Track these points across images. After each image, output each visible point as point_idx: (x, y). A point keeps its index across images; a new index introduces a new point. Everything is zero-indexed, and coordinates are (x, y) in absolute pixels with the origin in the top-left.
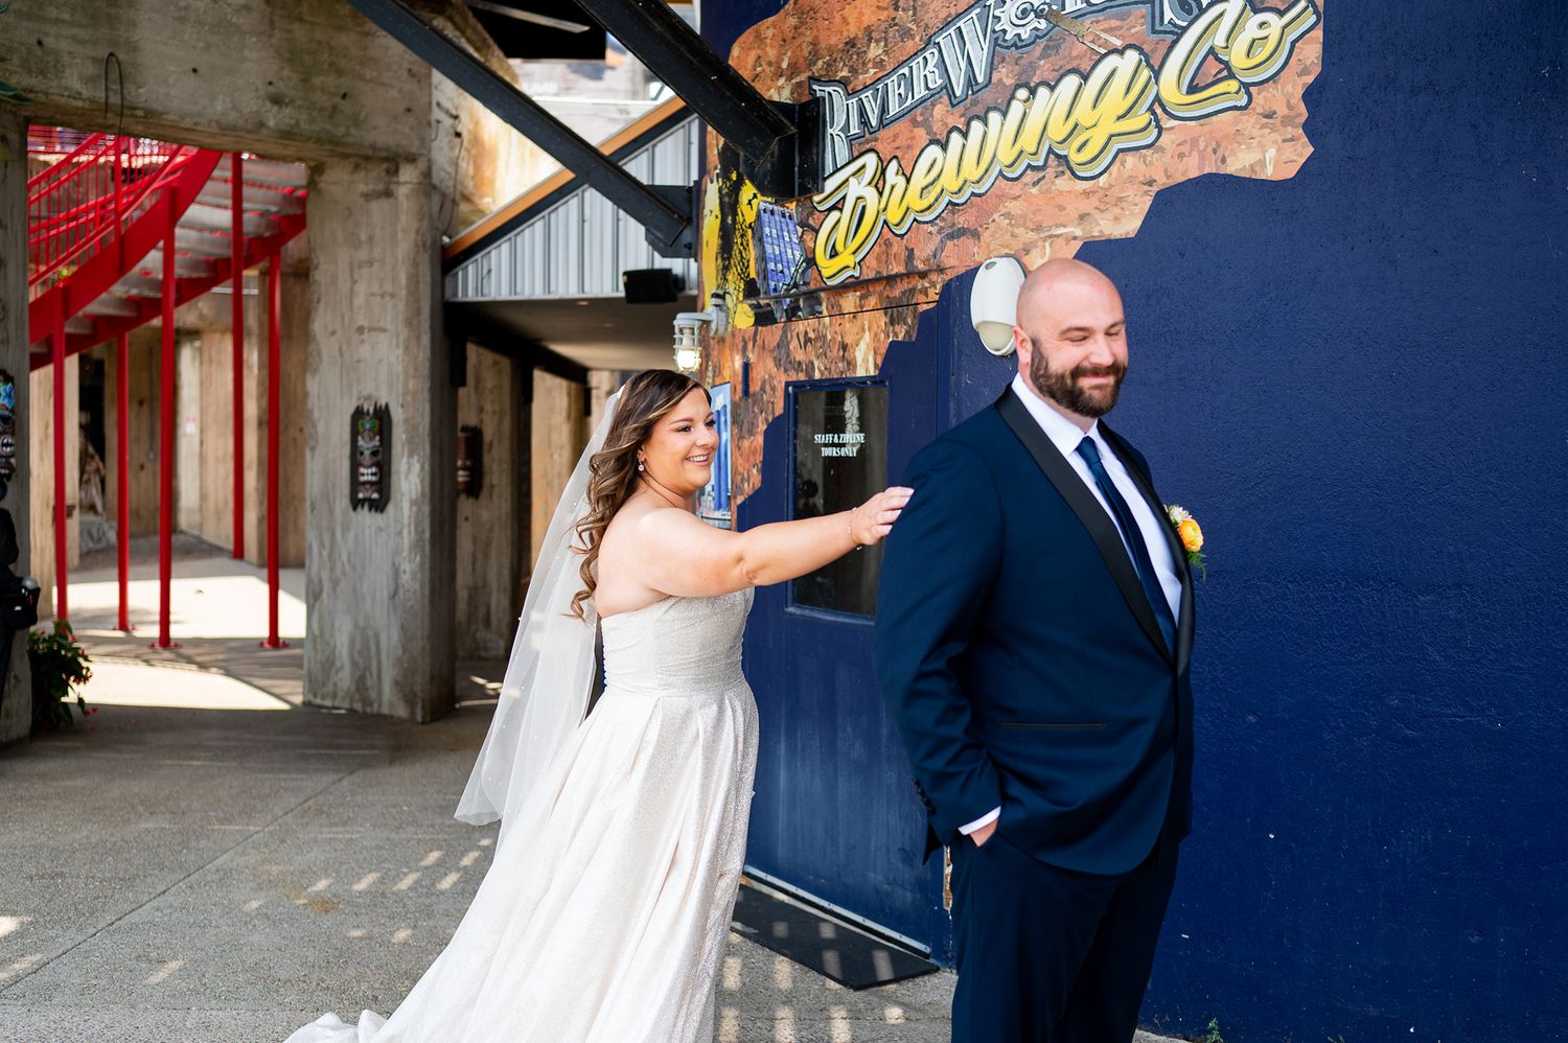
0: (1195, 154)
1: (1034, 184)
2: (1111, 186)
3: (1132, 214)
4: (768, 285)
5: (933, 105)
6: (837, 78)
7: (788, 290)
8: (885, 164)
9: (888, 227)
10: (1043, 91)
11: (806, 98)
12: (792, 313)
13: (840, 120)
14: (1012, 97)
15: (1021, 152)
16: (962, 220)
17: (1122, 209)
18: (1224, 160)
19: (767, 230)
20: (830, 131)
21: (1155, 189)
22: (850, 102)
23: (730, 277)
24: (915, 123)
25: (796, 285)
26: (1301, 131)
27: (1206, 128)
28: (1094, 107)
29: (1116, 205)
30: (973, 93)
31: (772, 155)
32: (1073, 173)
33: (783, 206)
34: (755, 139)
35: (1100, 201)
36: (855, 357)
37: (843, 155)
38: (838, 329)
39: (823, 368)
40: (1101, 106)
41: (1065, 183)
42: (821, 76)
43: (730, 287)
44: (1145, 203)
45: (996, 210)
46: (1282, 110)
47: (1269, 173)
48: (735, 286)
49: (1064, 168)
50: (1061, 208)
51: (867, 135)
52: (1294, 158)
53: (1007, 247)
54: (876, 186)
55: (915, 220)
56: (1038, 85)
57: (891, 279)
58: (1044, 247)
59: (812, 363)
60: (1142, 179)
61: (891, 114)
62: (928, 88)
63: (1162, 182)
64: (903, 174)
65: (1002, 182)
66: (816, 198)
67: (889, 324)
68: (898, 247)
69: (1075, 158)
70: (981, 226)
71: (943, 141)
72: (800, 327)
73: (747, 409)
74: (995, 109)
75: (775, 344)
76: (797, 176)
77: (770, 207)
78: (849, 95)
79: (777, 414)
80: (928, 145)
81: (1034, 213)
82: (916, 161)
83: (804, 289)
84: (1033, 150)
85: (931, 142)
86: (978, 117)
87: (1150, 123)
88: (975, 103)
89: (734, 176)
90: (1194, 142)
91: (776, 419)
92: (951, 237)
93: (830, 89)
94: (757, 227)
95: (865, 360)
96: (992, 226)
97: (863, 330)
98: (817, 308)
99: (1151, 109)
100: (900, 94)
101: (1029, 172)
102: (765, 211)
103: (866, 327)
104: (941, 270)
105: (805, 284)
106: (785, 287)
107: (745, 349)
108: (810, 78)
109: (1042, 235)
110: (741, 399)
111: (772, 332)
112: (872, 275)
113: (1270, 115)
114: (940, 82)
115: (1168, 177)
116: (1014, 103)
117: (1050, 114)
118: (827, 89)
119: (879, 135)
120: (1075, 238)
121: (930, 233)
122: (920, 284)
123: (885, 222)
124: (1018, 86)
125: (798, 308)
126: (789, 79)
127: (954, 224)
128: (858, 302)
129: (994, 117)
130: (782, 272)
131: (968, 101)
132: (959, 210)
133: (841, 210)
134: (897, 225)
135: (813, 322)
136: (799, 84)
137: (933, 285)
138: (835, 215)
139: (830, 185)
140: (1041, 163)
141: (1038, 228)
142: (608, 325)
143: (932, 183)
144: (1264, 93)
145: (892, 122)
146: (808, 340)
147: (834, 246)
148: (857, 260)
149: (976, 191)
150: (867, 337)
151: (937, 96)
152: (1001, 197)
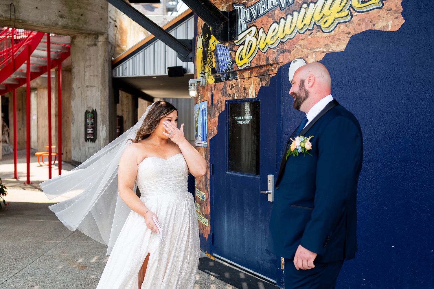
0: (364, 24)
1: (309, 35)
2: (335, 35)
3: (343, 44)
4: (219, 69)
5: (275, 10)
6: (242, 3)
7: (226, 71)
8: (259, 30)
9: (260, 50)
10: (312, 5)
11: (231, 10)
12: (227, 78)
13: (243, 16)
14: (302, 7)
15: (305, 24)
16: (285, 47)
17: (339, 42)
18: (374, 25)
19: (219, 52)
20: (240, 20)
21: (351, 35)
22: (246, 10)
23: (206, 67)
24: (268, 16)
25: (229, 69)
26: (400, 15)
27: (368, 15)
28: (329, 9)
29: (337, 41)
30: (288, 6)
31: (221, 28)
32: (322, 31)
33: (224, 44)
34: (216, 23)
35: (332, 40)
36: (249, 92)
37: (244, 27)
38: (243, 83)
39: (238, 96)
40: (332, 9)
41: (320, 34)
42: (237, 2)
43: (206, 71)
44: (347, 40)
45: (296, 43)
46: (394, 8)
47: (390, 29)
48: (208, 70)
49: (319, 29)
50: (319, 42)
51: (252, 21)
52: (398, 24)
53: (300, 55)
54: (256, 37)
55: (269, 47)
56: (310, 3)
57: (261, 67)
58: (313, 55)
59: (234, 94)
60: (346, 32)
61: (260, 14)
62: (273, 5)
63: (353, 33)
64: (265, 33)
65: (298, 35)
66: (235, 42)
67: (260, 81)
68: (263, 56)
69: (323, 26)
70: (291, 49)
71: (278, 22)
72: (230, 83)
73: (212, 109)
74: (296, 11)
75: (222, 88)
76: (229, 35)
77: (220, 45)
78: (246, 8)
79: (222, 111)
80: (273, 23)
81: (309, 44)
82: (269, 29)
83: (231, 70)
84: (309, 24)
85: (274, 22)
86: (290, 14)
87: (348, 14)
88: (289, 9)
89: (207, 36)
90: (364, 19)
91: (222, 112)
92: (281, 52)
93: (240, 7)
94: (215, 51)
95: (252, 93)
96: (295, 49)
97: (251, 83)
98: (236, 76)
99: (349, 9)
100: (263, 7)
101: (307, 31)
102: (218, 46)
103: (252, 82)
104: (278, 63)
105: (232, 69)
106: (225, 70)
107: (212, 90)
108: (233, 3)
109: (312, 51)
110: (210, 106)
111: (221, 85)
112: (254, 65)
113: (390, 10)
114: (277, 3)
115: (355, 31)
116: (302, 9)
117: (314, 12)
118: (239, 7)
119: (256, 20)
120: (323, 52)
121: (274, 51)
122: (271, 68)
123: (259, 48)
124: (303, 3)
125: (229, 77)
126: (226, 4)
127: (282, 49)
128: (249, 74)
129: (295, 14)
130: (224, 65)
131: (287, 9)
132: (284, 44)
133: (244, 45)
134: (263, 49)
135: (234, 81)
136: (229, 5)
137: (275, 68)
138: (242, 47)
139: (240, 37)
140: (311, 28)
141: (311, 49)
142: (161, 84)
143: (275, 35)
144: (388, 3)
145: (261, 16)
146: (233, 87)
147: (241, 57)
148: (250, 61)
149: (290, 38)
150: (253, 85)
151: (276, 7)
152: (298, 39)
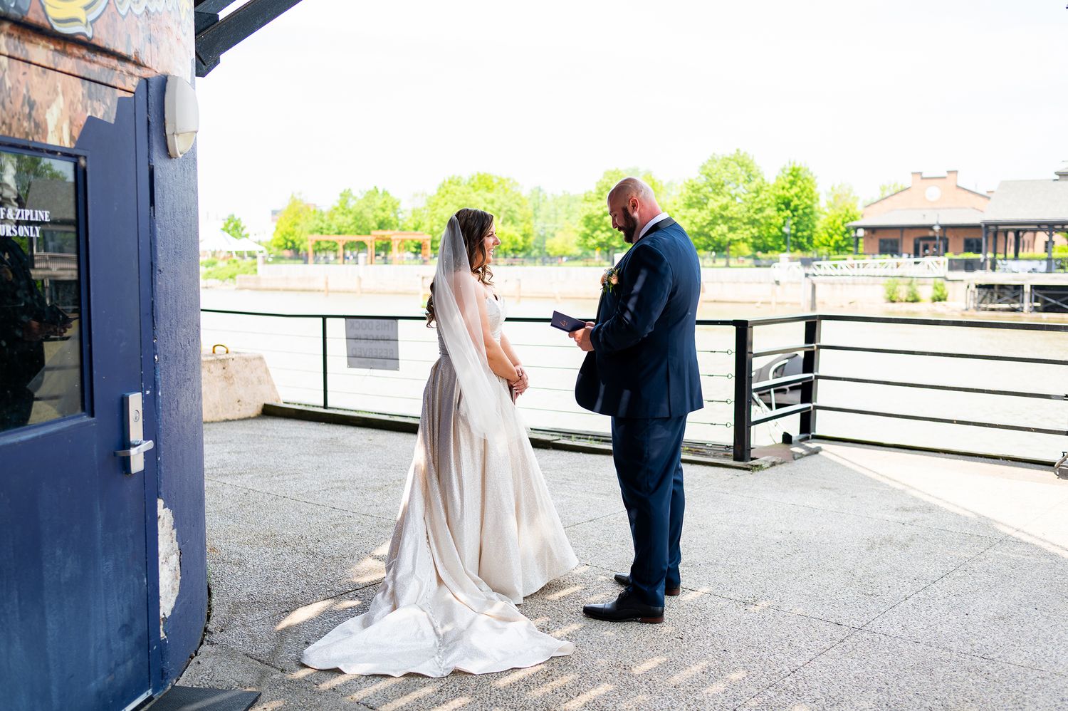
16: (152, 28)
36: (45, 120)
38: (21, 77)
45: (164, 32)
53: (168, 67)
67: (86, 96)
68: (121, 26)
70: (160, 40)
81: (174, 47)
92: (148, 39)
95: (59, 128)
96: (163, 44)
97: (56, 92)
103: (60, 89)
104: (140, 66)
105: (17, 9)
112: (102, 43)
121: (138, 27)
127: (149, 29)
128: (51, 56)
137: (131, 75)
148: (88, 19)
150: (60, 101)
152: (166, 23)
